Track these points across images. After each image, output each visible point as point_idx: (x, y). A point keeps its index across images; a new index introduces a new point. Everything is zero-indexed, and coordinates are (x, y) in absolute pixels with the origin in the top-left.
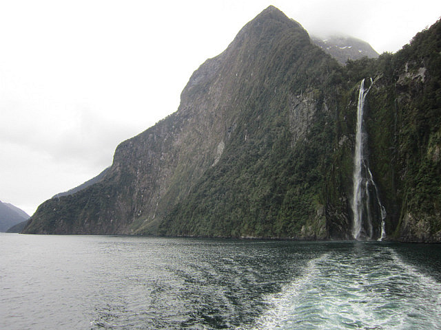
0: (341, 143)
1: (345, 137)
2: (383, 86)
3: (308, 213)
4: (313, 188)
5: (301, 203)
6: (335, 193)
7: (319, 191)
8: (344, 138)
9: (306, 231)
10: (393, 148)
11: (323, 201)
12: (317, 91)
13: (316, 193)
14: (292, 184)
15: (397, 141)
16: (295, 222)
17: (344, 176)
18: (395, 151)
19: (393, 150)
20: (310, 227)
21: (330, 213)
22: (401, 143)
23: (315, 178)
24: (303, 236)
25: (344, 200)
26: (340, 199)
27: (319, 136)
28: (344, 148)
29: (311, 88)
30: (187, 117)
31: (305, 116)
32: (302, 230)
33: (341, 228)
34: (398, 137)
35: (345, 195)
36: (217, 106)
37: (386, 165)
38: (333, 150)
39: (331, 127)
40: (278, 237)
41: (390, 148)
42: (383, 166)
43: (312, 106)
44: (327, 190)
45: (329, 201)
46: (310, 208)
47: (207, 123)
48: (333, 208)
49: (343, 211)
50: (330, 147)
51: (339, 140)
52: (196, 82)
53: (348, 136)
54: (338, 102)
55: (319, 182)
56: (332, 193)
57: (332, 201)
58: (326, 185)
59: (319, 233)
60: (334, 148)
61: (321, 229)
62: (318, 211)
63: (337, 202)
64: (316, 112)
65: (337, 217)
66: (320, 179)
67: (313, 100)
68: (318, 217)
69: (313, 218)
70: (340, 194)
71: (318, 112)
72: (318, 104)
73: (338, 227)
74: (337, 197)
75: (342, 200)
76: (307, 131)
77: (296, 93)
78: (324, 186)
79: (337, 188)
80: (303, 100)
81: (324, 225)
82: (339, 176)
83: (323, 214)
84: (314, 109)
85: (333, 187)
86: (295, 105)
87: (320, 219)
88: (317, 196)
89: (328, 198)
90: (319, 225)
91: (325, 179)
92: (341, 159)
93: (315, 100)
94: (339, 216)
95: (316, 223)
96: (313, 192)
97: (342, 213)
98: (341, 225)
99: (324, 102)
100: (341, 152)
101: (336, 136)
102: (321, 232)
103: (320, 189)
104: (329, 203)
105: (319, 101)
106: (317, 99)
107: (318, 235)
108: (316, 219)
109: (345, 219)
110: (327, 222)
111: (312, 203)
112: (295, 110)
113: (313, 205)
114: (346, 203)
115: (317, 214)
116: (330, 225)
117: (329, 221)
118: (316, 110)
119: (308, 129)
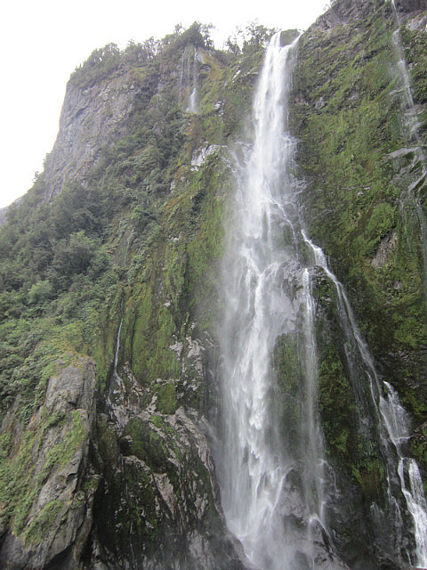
0: (199, 161)
1: (214, 146)
2: (345, 24)
7: (88, 308)
8: (212, 150)
10: (406, 151)
12: (143, 69)
13: (71, 314)
17: (199, 266)
21: (118, 411)
25: (195, 351)
26: (177, 347)
27: (126, 163)
28: (209, 172)
29: (127, 68)
31: (95, 129)
33: (166, 490)
35: (195, 335)
37: (382, 208)
38: (166, 190)
42: (368, 215)
43: (122, 100)
44: (121, 312)
46: (17, 371)
48: (137, 390)
49: (186, 399)
50: (160, 181)
51: (192, 155)
53: (225, 144)
55: (94, 280)
56: (142, 325)
57: (137, 359)
58: (123, 294)
59: (26, 519)
60: (171, 180)
61: (46, 488)
62: (54, 382)
63: (158, 362)
64: (131, 114)
65: (151, 425)
66: (102, 270)
67: (125, 86)
68: (46, 416)
69: (19, 427)
70: (178, 326)
71: (136, 115)
72: (138, 96)
73: (155, 484)
74: (161, 342)
75: (184, 352)
76: (92, 162)
77: (82, 85)
78: (113, 297)
79: (168, 304)
80: (99, 93)
81: (68, 468)
82: (178, 261)
83: (79, 397)
84: (126, 107)
85: (147, 304)
86: (75, 112)
87: (52, 426)
88: (72, 327)
89: (123, 343)
90: (42, 465)
91: (122, 277)
92: (195, 209)
93: (132, 87)
94: (162, 423)
95: (30, 451)
96: (61, 313)
97: (180, 412)
98: (171, 470)
99: (157, 92)
100: (197, 187)
101: (186, 145)
102: (39, 514)
103: (93, 302)
104: (121, 364)
105: (143, 90)
106: (137, 85)
107: (21, 529)
108: (34, 429)
109: (193, 441)
110: (91, 446)
111: (40, 348)
112: (70, 127)
113: (37, 358)
114: (199, 366)
115: (43, 397)
116: (105, 471)
117: (103, 446)
118: (129, 110)
119: (95, 158)
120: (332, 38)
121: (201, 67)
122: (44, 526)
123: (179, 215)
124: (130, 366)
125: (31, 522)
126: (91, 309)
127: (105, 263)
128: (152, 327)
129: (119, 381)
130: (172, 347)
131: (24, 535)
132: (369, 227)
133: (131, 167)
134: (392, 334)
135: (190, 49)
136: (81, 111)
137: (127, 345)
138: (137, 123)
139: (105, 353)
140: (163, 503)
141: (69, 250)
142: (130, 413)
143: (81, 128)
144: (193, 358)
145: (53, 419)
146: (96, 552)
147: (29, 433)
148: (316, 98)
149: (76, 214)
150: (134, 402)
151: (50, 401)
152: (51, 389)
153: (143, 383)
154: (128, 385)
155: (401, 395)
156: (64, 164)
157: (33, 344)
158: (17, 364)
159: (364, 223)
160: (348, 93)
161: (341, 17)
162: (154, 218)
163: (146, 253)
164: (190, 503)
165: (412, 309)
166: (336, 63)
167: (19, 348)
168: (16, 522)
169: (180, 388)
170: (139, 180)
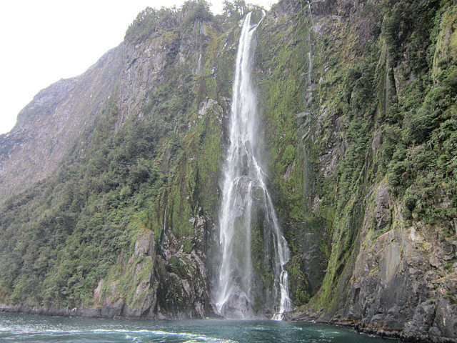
0: (202, 112)
1: (211, 101)
2: (285, 15)
3: (116, 250)
4: (138, 198)
5: (105, 226)
6: (182, 209)
7: (149, 202)
8: (210, 104)
9: (106, 293)
10: (304, 114)
11: (156, 224)
12: (170, 33)
13: (142, 206)
14: (100, 190)
15: (313, 101)
16: (85, 272)
17: (203, 175)
18: (309, 120)
19: (305, 118)
20: (114, 284)
21: (166, 252)
22: (324, 100)
23: (144, 177)
24: (96, 307)
25: (201, 222)
26: (193, 220)
27: (164, 105)
28: (207, 119)
29: (160, 31)
30: (20, 141)
31: (145, 76)
32: (98, 290)
33: (187, 286)
34: (315, 93)
35: (202, 213)
36: (61, 130)
37: (290, 148)
38: (186, 127)
39: (188, 85)
40: (45, 308)
41: (299, 115)
42: (283, 151)
43: (159, 57)
44: (166, 201)
45: (170, 225)
46: (121, 238)
47: (45, 151)
48: (175, 242)
49: (196, 246)
50: (182, 121)
51: (199, 106)
52: (41, 102)
53: (217, 99)
54: (205, 46)
55: (151, 185)
56: (176, 207)
57: (175, 225)
58: (166, 192)
59: (132, 299)
60: (188, 122)
61: (138, 287)
62: (137, 244)
63: (184, 227)
64: (165, 67)
65: (180, 259)
66: (155, 179)
67: (160, 47)
68: (136, 259)
69: (124, 262)
70: (193, 210)
71: (168, 68)
72: (169, 54)
73: (182, 284)
74: (185, 217)
75: (196, 223)
76: (144, 100)
77: (134, 42)
78: (161, 194)
79: (188, 198)
80: (145, 49)
81: (146, 280)
82: (193, 173)
83: (148, 251)
84: (162, 63)
85: (178, 197)
86: (132, 60)
87: (138, 263)
88: (143, 213)
89: (167, 219)
90: (136, 279)
91: (165, 181)
92: (201, 142)
93: (165, 48)
94: (185, 258)
95: (131, 273)
96: (137, 204)
97: (193, 252)
98: (189, 278)
99: (180, 51)
100: (202, 129)
101: (195, 100)
102: (136, 297)
103: (152, 198)
104: (167, 229)
105: (171, 50)
106: (167, 47)
107: (130, 303)
108: (131, 264)
109: (197, 266)
110: (155, 271)
111: (129, 227)
112: (129, 70)
113: (128, 232)
114: (202, 230)
115: (133, 250)
116: (161, 280)
117: (160, 270)
118: (164, 65)
119: (146, 97)
120: (278, 26)
121: (204, 38)
122: (139, 301)
123: (193, 145)
124: (172, 229)
125: (134, 300)
126: (151, 202)
127: (156, 175)
128: (181, 210)
129: (166, 238)
130: (190, 220)
131: (132, 305)
132: (283, 158)
133: (167, 108)
134: (288, 214)
135: (198, 23)
136: (135, 60)
137: (170, 219)
138: (169, 74)
139: (159, 225)
140: (185, 291)
141: (137, 171)
142: (172, 253)
143: (136, 73)
144: (200, 226)
145: (138, 260)
146: (159, 309)
147: (129, 265)
148: (267, 68)
149: (139, 143)
150: (174, 247)
151: (137, 252)
152: (136, 247)
153: (178, 237)
154: (171, 239)
155: (289, 243)
156: (129, 97)
157: (126, 224)
158: (120, 234)
159: (281, 155)
160: (283, 68)
161: (284, 10)
162: (180, 146)
163: (177, 168)
164: (196, 291)
165: (298, 202)
166: (278, 45)
167: (120, 226)
168: (128, 300)
169: (193, 241)
170: (172, 116)
